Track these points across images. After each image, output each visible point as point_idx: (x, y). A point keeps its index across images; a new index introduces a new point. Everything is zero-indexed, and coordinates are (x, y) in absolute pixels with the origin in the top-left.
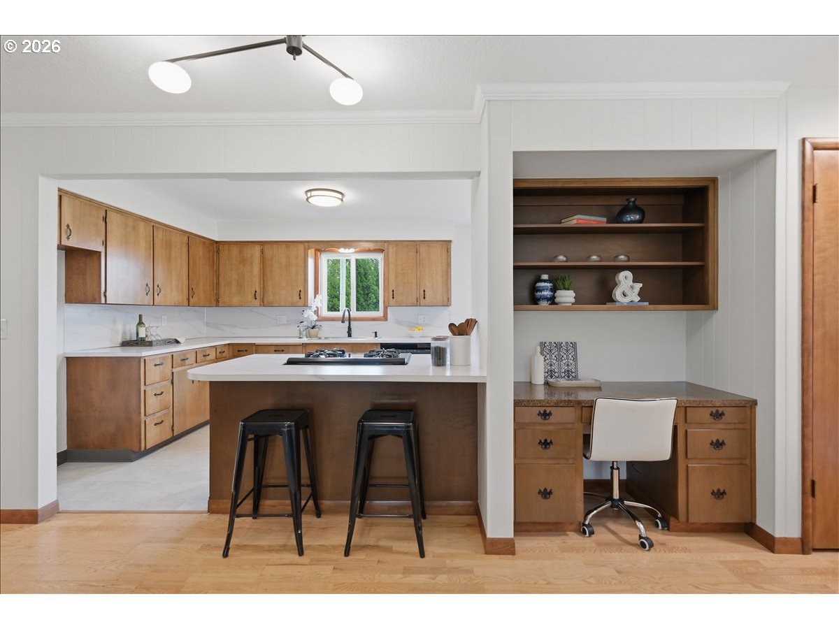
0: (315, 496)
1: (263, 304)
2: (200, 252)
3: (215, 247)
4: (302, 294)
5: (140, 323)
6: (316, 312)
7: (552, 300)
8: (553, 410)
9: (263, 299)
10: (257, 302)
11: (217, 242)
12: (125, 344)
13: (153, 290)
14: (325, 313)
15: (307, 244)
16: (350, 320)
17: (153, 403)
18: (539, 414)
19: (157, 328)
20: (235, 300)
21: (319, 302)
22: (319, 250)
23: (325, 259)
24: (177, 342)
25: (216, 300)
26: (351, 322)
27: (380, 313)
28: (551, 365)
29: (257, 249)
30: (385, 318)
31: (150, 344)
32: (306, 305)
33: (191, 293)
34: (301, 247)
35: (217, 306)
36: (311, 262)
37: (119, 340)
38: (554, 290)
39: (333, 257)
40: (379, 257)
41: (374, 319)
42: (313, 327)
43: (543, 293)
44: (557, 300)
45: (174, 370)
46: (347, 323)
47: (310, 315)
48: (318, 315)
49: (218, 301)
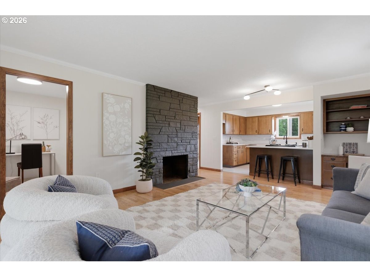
0: (272, 175)
1: (259, 134)
2: (242, 120)
3: (246, 119)
4: (270, 131)
5: (230, 139)
6: (275, 136)
7: (345, 130)
8: (336, 158)
9: (259, 133)
10: (257, 133)
11: (246, 117)
12: (227, 143)
13: (233, 131)
14: (278, 136)
15: (272, 116)
16: (287, 139)
17: (235, 156)
18: (331, 159)
19: (233, 140)
20: (251, 133)
21: (276, 133)
22: (276, 117)
23: (278, 120)
24: (238, 144)
25: (246, 134)
26: (287, 140)
27: (298, 137)
28: (347, 149)
29: (257, 118)
30: (300, 138)
31: (233, 143)
32: (271, 134)
33: (240, 131)
34: (270, 117)
35: (246, 135)
36: (273, 121)
37: (226, 143)
38: (346, 127)
39: (281, 118)
40: (298, 117)
41: (296, 138)
42: (274, 141)
43: (342, 128)
44: (347, 130)
45: (238, 150)
46: (286, 140)
47: (273, 137)
48: (275, 137)
49: (246, 133)
